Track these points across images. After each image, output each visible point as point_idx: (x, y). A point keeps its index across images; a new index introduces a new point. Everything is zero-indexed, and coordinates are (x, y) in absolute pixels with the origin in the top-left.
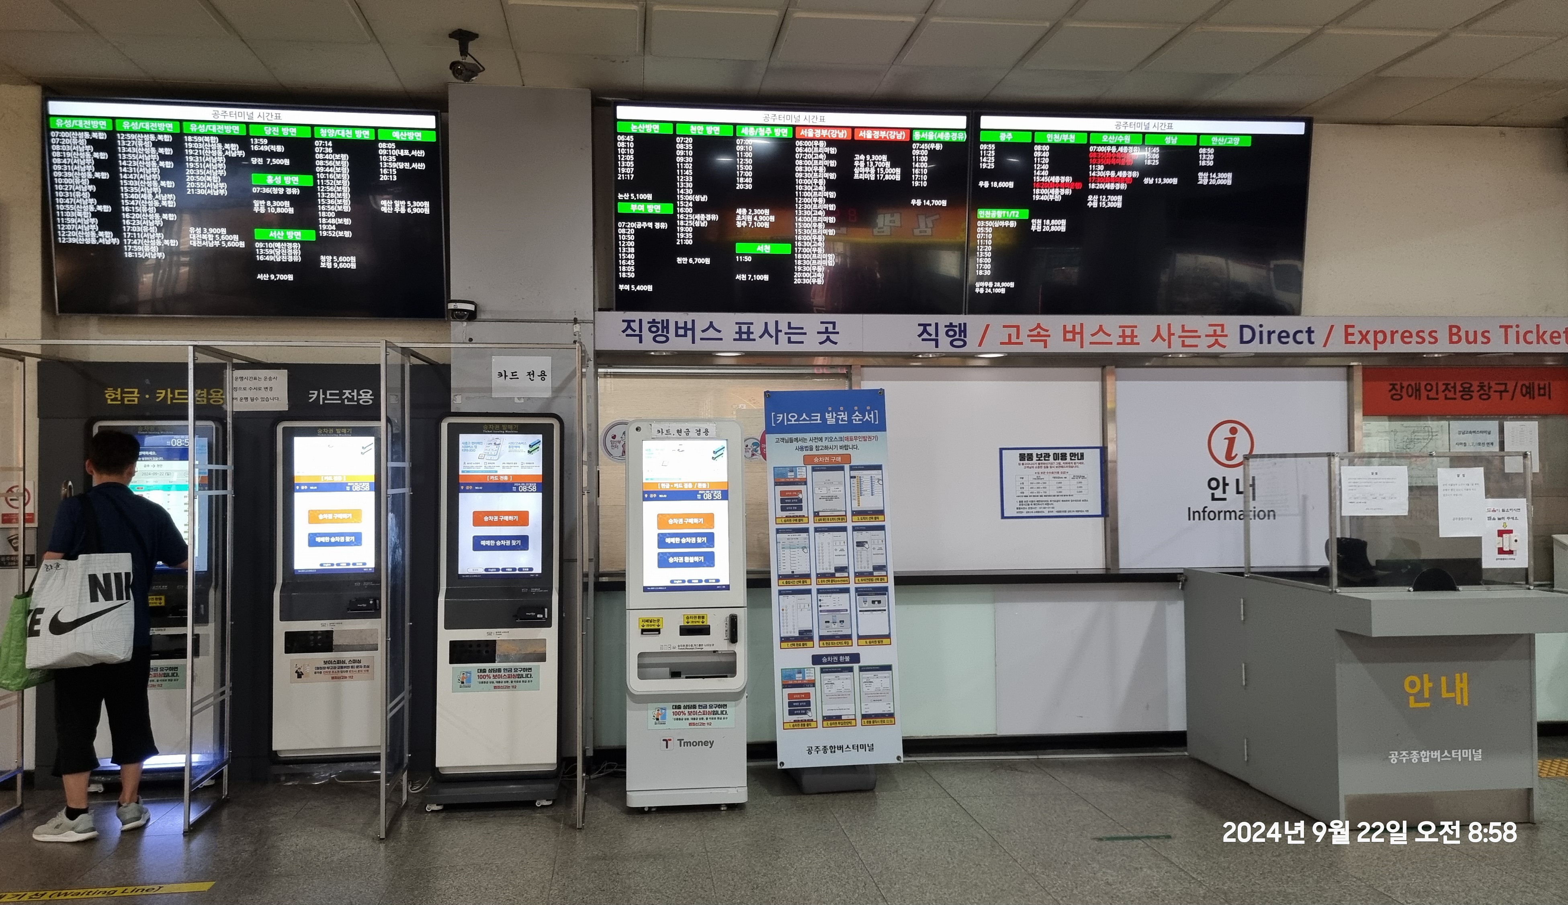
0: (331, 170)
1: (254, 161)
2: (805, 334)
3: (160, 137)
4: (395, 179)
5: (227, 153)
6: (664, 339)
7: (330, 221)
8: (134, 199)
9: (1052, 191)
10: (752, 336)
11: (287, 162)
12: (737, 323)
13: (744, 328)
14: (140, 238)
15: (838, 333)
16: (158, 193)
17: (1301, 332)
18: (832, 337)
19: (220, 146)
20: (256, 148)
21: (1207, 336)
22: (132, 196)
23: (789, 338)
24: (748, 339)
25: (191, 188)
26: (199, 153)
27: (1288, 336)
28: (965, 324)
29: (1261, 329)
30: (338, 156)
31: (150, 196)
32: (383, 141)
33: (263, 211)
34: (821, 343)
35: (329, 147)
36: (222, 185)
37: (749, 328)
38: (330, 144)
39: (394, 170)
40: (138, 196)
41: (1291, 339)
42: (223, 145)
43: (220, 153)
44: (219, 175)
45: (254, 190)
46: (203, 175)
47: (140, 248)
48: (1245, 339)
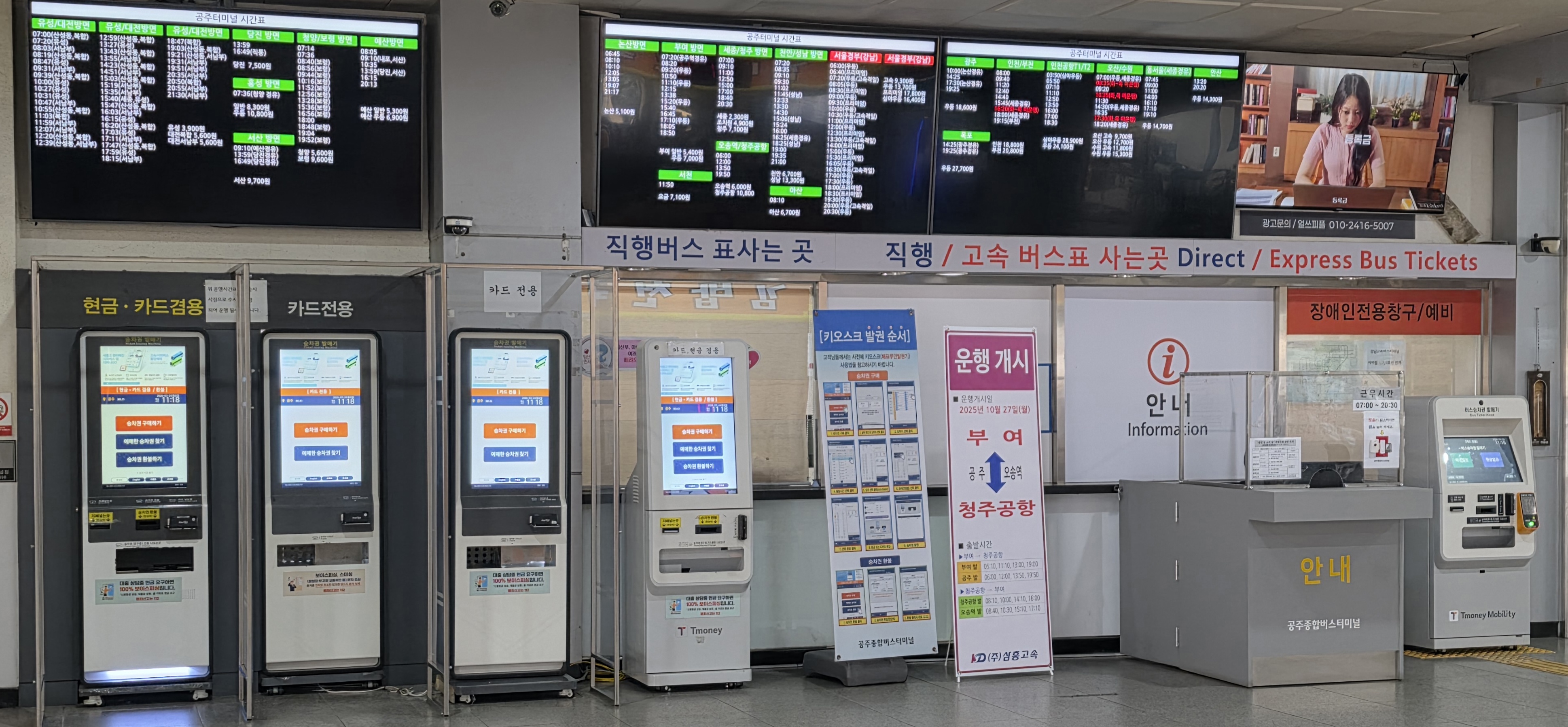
0: (313, 75)
1: (236, 65)
2: (781, 252)
3: (143, 39)
4: (376, 86)
5: (208, 56)
6: (647, 255)
7: (309, 127)
8: (114, 102)
9: (1012, 115)
10: (731, 254)
11: (268, 66)
12: (717, 241)
13: (724, 246)
14: (119, 142)
15: (812, 251)
16: (138, 95)
17: (1233, 255)
18: (806, 255)
19: (202, 49)
20: (239, 52)
21: (1149, 258)
22: (112, 99)
23: (766, 256)
24: (727, 257)
25: (171, 91)
26: (181, 55)
27: (1221, 260)
28: (930, 244)
29: (1198, 252)
30: (319, 62)
31: (130, 99)
32: (364, 48)
33: (243, 114)
34: (796, 261)
35: (311, 52)
36: (203, 89)
37: (728, 246)
38: (313, 49)
39: (375, 77)
40: (118, 99)
41: (1224, 263)
42: (205, 48)
43: (202, 56)
44: (200, 78)
45: (235, 93)
46: (185, 79)
47: (118, 152)
48: (1183, 262)
